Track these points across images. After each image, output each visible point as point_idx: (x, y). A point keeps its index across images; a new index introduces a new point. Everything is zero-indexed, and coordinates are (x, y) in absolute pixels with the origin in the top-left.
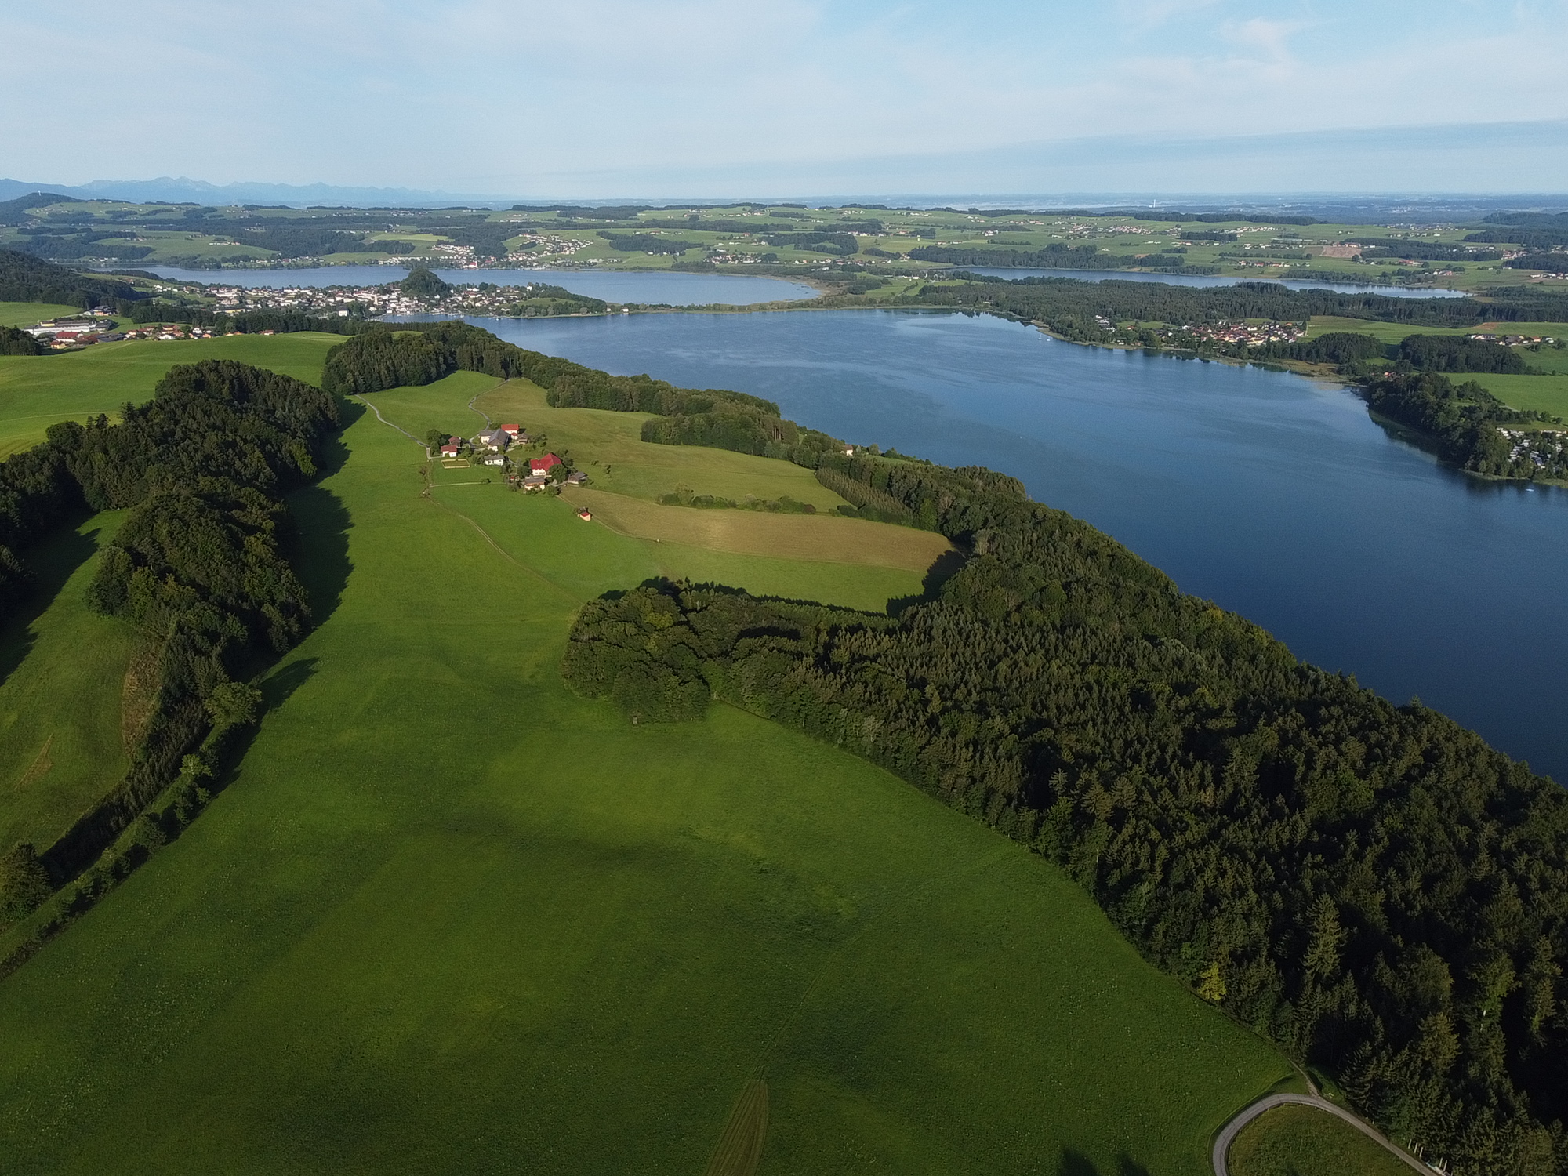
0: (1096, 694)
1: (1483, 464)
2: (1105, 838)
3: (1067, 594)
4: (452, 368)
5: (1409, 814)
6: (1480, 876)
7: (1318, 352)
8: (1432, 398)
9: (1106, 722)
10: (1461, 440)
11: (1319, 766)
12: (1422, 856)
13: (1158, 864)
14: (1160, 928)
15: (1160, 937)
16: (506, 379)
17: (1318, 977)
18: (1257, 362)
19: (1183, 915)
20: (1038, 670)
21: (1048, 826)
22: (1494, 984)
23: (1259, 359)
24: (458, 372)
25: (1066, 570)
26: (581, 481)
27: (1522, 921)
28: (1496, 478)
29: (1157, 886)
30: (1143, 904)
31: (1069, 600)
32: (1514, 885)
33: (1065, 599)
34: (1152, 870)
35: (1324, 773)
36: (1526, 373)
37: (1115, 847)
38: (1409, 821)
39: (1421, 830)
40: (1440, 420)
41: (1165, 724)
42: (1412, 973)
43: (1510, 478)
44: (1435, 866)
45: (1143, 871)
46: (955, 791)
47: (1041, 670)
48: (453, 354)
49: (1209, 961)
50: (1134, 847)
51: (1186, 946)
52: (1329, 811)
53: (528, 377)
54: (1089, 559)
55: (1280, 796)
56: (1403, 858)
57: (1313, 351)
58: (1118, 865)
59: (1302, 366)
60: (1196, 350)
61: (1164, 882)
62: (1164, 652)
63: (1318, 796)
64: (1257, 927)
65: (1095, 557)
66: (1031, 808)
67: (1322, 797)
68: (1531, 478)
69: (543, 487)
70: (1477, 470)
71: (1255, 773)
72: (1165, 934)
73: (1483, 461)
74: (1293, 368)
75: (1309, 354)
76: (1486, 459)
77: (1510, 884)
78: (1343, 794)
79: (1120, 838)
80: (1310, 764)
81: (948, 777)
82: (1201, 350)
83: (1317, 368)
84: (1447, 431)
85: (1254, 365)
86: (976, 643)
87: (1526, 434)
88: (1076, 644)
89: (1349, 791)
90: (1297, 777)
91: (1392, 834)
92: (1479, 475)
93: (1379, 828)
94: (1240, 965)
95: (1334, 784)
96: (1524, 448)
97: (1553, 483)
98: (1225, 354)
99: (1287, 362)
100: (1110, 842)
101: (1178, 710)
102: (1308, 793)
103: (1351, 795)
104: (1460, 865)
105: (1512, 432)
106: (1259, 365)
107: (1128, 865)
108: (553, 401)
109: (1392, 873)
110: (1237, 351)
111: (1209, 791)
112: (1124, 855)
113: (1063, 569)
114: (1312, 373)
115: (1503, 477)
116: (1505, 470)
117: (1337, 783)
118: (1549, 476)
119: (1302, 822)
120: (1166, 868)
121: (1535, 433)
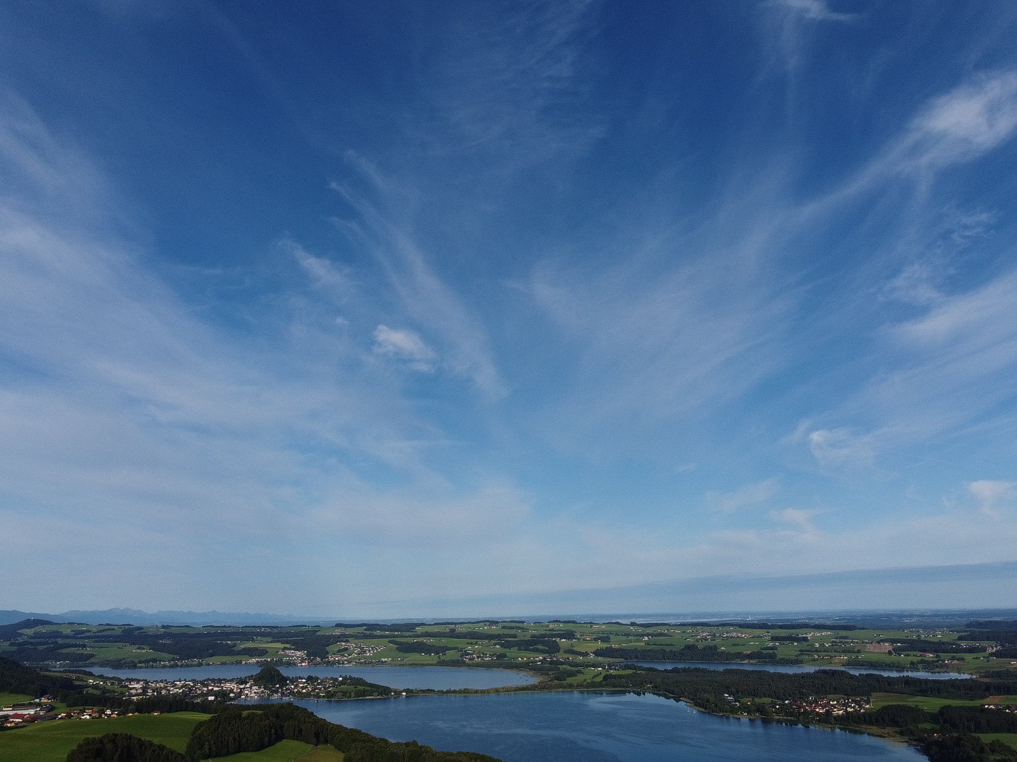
4: (279, 738)
16: (317, 746)
23: (843, 725)
24: (284, 741)
48: (282, 727)
53: (332, 744)
59: (874, 729)
83: (886, 731)
85: (841, 729)
98: (819, 721)
106: (845, 730)
114: (883, 735)
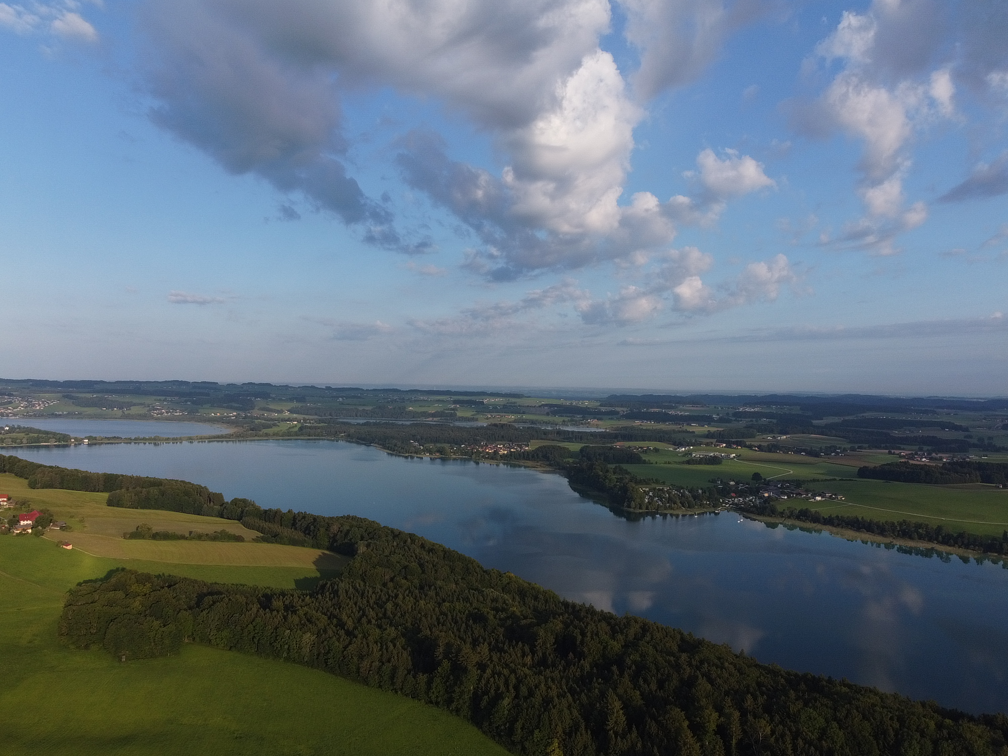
0: (450, 617)
1: (633, 504)
2: (476, 678)
3: (422, 569)
5: (642, 653)
6: (686, 677)
7: (537, 455)
8: (601, 473)
9: (459, 630)
10: (620, 492)
11: (589, 634)
12: (654, 670)
13: (511, 687)
14: (519, 725)
15: (519, 731)
17: (616, 734)
18: (506, 462)
19: (532, 713)
20: (412, 607)
21: (437, 680)
22: (709, 722)
25: (418, 558)
26: (61, 528)
27: (713, 694)
28: (641, 511)
29: (513, 700)
30: (506, 712)
31: (423, 572)
32: (704, 678)
33: (421, 572)
34: (508, 691)
35: (592, 638)
36: (643, 463)
37: (483, 682)
38: (643, 656)
39: (650, 660)
40: (607, 484)
41: (495, 628)
42: (667, 721)
43: (647, 511)
44: (662, 675)
45: (503, 693)
46: (371, 672)
47: (414, 606)
49: (551, 739)
50: (495, 680)
51: (537, 732)
52: (599, 660)
54: (431, 553)
55: (571, 653)
56: (645, 674)
57: (535, 455)
58: (486, 693)
59: (530, 463)
60: (471, 457)
61: (517, 697)
62: (486, 596)
63: (591, 651)
64: (575, 713)
65: (434, 552)
66: (424, 674)
67: (593, 651)
68: (657, 510)
69: (30, 531)
70: (630, 508)
71: (554, 644)
72: (522, 729)
73: (633, 502)
74: (525, 464)
75: (533, 457)
76: (634, 501)
77: (703, 677)
78: (605, 648)
79: (485, 676)
80: (583, 634)
81: (365, 664)
82: (474, 456)
83: (538, 464)
84: (612, 488)
85: (504, 464)
86: (369, 595)
87: (650, 490)
88: (432, 593)
89: (607, 645)
90: (578, 642)
91: (634, 662)
92: (632, 510)
93: (628, 661)
94: (570, 737)
95: (599, 643)
96: (650, 496)
97: (668, 512)
98: (488, 458)
99: (522, 462)
100: (479, 680)
101: (500, 619)
102: (585, 650)
103: (609, 647)
104: (675, 673)
105: (643, 489)
107: (492, 691)
108: (33, 486)
109: (641, 681)
110: (494, 457)
111: (529, 657)
112: (489, 686)
113: (417, 558)
114: (536, 466)
115: (644, 510)
116: (644, 507)
117: (600, 642)
118: (666, 508)
119: (586, 664)
120: (516, 688)
121: (654, 489)
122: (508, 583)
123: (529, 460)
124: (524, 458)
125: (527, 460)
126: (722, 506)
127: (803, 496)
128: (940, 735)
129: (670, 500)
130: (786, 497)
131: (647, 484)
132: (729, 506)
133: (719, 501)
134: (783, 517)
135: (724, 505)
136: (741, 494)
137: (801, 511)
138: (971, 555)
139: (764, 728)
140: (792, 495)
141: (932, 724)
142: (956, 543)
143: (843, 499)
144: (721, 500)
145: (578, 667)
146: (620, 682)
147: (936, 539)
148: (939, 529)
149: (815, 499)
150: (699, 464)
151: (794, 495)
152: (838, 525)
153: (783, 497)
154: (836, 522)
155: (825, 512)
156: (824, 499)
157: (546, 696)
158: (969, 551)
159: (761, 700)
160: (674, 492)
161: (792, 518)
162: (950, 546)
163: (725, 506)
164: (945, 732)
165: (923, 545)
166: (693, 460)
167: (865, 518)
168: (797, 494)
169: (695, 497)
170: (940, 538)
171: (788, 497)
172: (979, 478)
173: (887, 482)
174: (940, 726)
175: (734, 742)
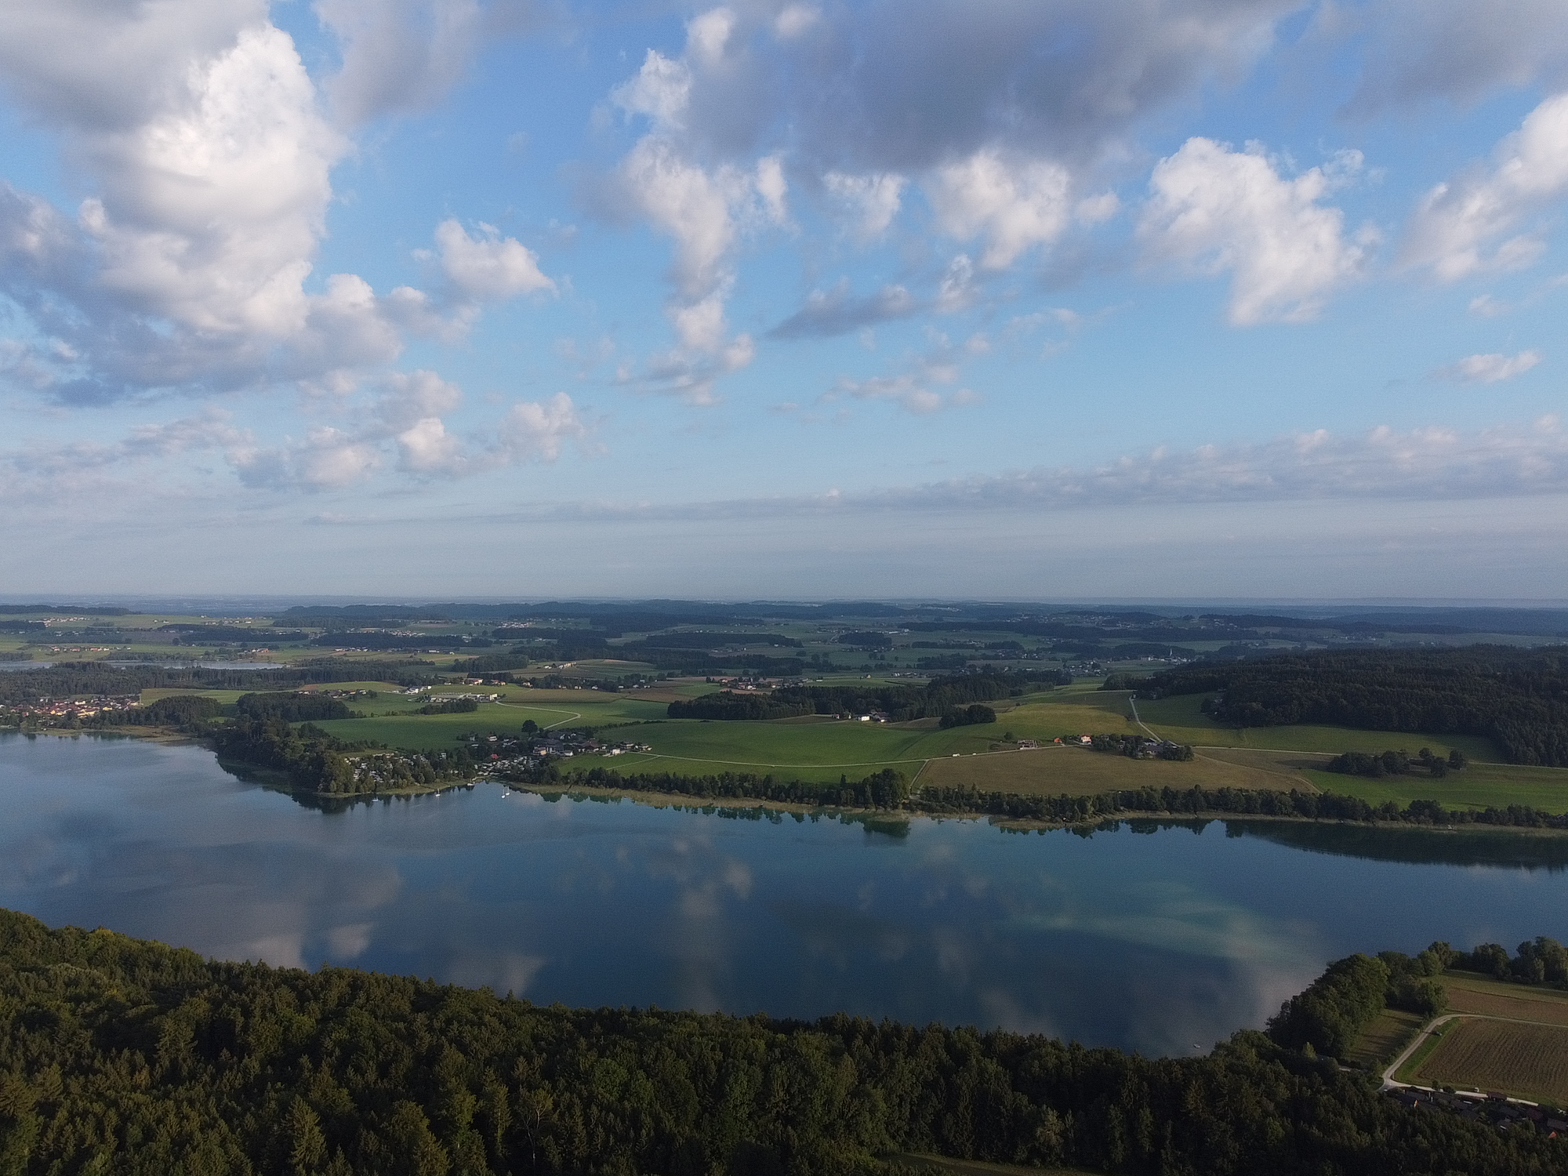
1: (333, 785)
2: (35, 1131)
5: (352, 1025)
6: (424, 1049)
7: (156, 715)
8: (277, 739)
10: (310, 768)
11: (258, 1012)
12: (372, 1050)
13: (108, 1134)
17: (308, 1167)
18: (92, 730)
22: (461, 1112)
23: (95, 730)
27: (467, 1067)
28: (347, 795)
29: (113, 1154)
32: (453, 1045)
34: (103, 1140)
35: (263, 1017)
36: (350, 717)
37: (51, 1135)
38: (352, 1030)
39: (366, 1034)
40: (288, 756)
41: (74, 1033)
42: (394, 1127)
43: (357, 794)
44: (386, 1054)
45: (92, 1146)
50: (75, 1127)
52: (276, 1052)
55: (225, 1050)
56: (357, 1059)
57: (152, 714)
58: (57, 1154)
59: (141, 730)
60: (19, 725)
61: (121, 1147)
62: (53, 977)
63: (263, 1040)
64: (235, 1150)
67: (266, 1039)
68: (375, 791)
70: (329, 791)
71: (193, 1040)
73: (333, 782)
74: (132, 733)
75: (148, 717)
76: (335, 780)
77: (450, 1045)
78: (287, 1029)
79: (56, 1123)
80: (247, 1013)
82: (24, 724)
83: (158, 730)
84: (296, 762)
85: (89, 734)
87: (362, 759)
89: (291, 1025)
90: (238, 1029)
91: (339, 1043)
92: (331, 795)
93: (328, 1043)
95: (276, 1023)
96: (363, 770)
97: (393, 792)
98: (54, 726)
99: (125, 729)
100: (43, 1134)
101: (84, 1016)
102: (251, 1039)
103: (295, 1027)
104: (406, 1047)
105: (351, 759)
106: (95, 735)
107: (71, 1149)
109: (350, 1071)
110: (68, 722)
111: (145, 1072)
112: (63, 1140)
114: (155, 735)
115: (352, 794)
116: (352, 788)
117: (279, 1022)
118: (389, 787)
119: (253, 1064)
120: (119, 1132)
121: (369, 758)
122: (100, 949)
123: (140, 724)
124: (130, 722)
125: (136, 725)
126: (479, 775)
127: (595, 750)
128: (771, 1057)
129: (395, 773)
130: (571, 754)
131: (357, 750)
132: (489, 774)
133: (474, 769)
134: (567, 783)
135: (480, 773)
136: (506, 754)
137: (593, 773)
138: (805, 810)
139: (543, 1102)
140: (579, 750)
141: (762, 1045)
142: (788, 796)
143: (649, 749)
144: (476, 767)
145: (239, 1071)
146: (314, 1080)
147: (765, 794)
148: (768, 779)
149: (611, 754)
150: (441, 713)
151: (583, 750)
152: (643, 787)
153: (567, 754)
154: (640, 783)
155: (625, 770)
156: (623, 752)
157: (180, 1133)
158: (803, 805)
159: (538, 1061)
160: (402, 760)
161: (580, 783)
162: (781, 801)
163: (482, 775)
164: (777, 1051)
165: (749, 804)
166: (432, 707)
167: (677, 774)
168: (586, 748)
169: (435, 765)
170: (769, 793)
171: (574, 754)
172: (814, 708)
173: (704, 721)
174: (771, 1046)
175: (500, 1132)
